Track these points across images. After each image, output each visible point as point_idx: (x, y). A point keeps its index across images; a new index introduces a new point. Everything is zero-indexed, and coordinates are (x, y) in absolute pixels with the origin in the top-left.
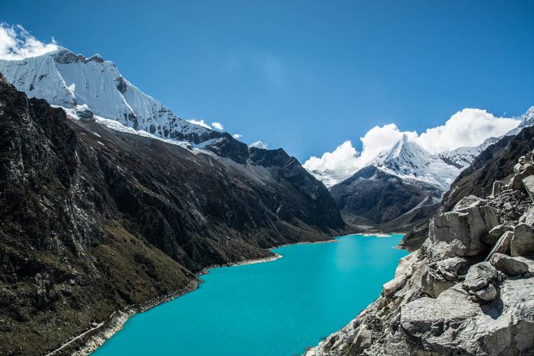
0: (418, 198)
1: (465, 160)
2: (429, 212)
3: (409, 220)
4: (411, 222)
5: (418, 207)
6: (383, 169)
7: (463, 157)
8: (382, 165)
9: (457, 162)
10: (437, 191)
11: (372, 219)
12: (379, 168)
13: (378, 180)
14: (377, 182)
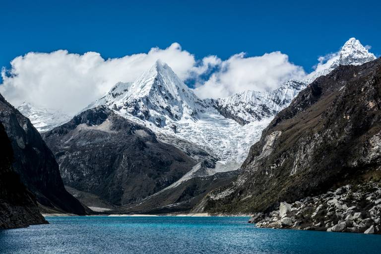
0: (183, 165)
1: (251, 112)
2: (206, 186)
3: (176, 196)
4: (179, 201)
5: (187, 177)
6: (122, 113)
7: (248, 106)
8: (120, 108)
9: (240, 115)
10: (208, 159)
11: (107, 197)
12: (116, 112)
13: (115, 132)
14: (113, 135)
